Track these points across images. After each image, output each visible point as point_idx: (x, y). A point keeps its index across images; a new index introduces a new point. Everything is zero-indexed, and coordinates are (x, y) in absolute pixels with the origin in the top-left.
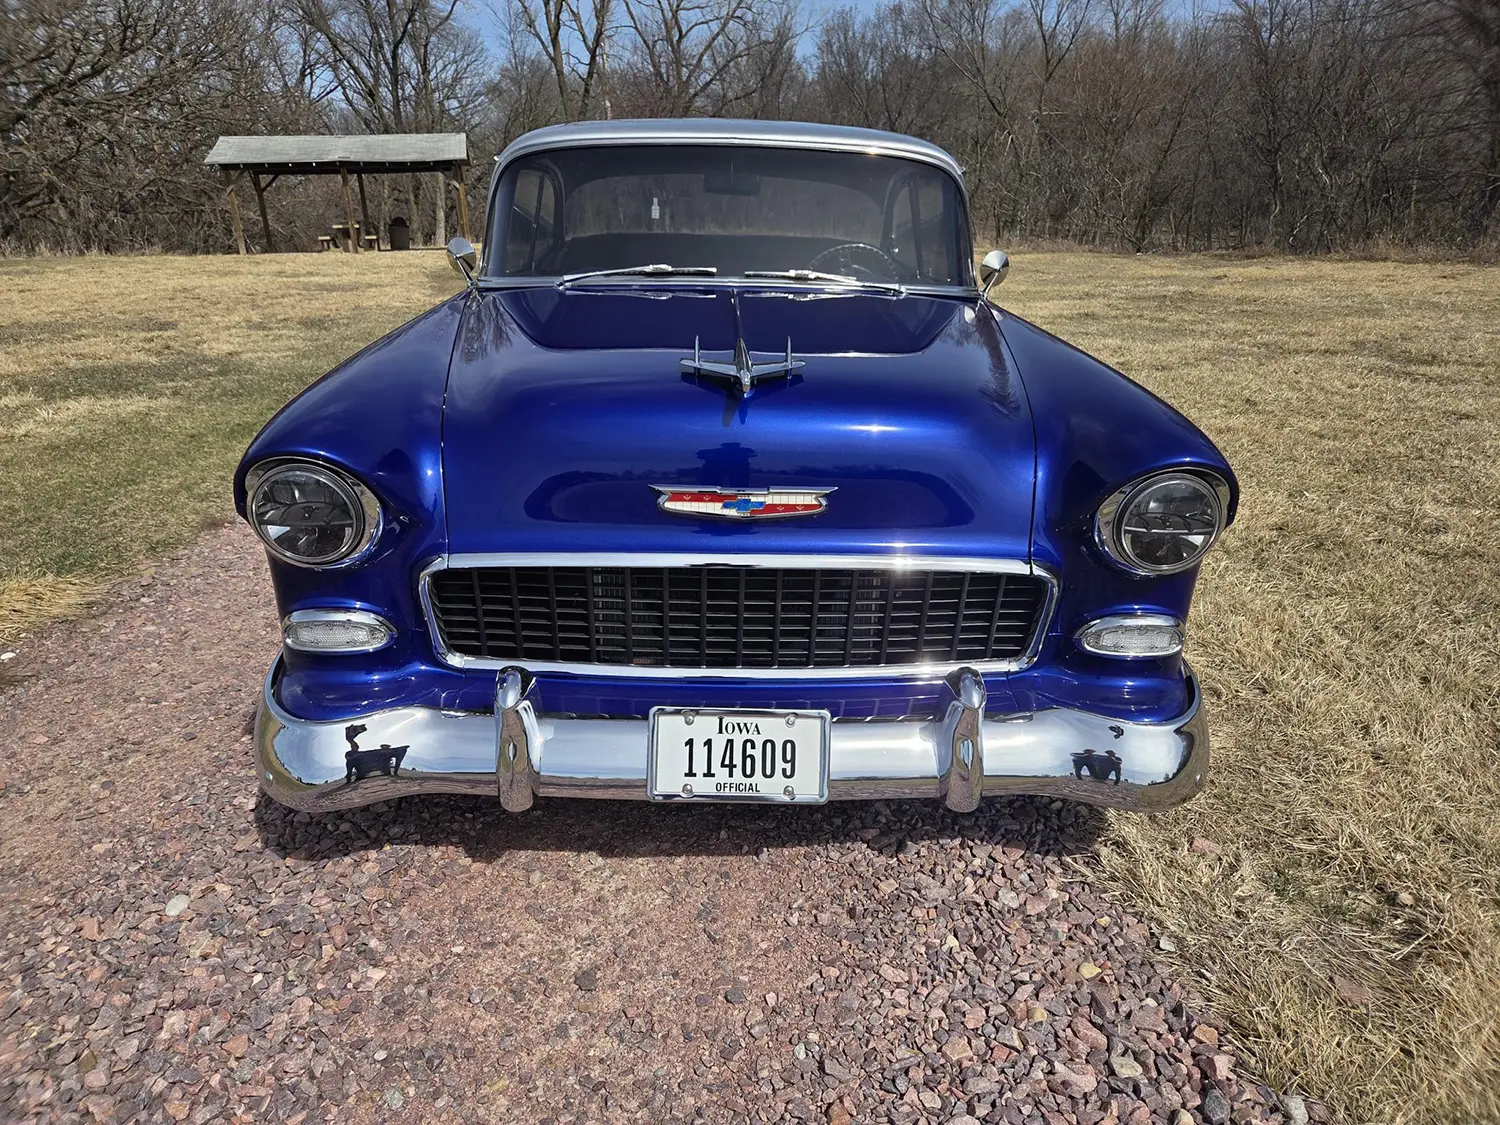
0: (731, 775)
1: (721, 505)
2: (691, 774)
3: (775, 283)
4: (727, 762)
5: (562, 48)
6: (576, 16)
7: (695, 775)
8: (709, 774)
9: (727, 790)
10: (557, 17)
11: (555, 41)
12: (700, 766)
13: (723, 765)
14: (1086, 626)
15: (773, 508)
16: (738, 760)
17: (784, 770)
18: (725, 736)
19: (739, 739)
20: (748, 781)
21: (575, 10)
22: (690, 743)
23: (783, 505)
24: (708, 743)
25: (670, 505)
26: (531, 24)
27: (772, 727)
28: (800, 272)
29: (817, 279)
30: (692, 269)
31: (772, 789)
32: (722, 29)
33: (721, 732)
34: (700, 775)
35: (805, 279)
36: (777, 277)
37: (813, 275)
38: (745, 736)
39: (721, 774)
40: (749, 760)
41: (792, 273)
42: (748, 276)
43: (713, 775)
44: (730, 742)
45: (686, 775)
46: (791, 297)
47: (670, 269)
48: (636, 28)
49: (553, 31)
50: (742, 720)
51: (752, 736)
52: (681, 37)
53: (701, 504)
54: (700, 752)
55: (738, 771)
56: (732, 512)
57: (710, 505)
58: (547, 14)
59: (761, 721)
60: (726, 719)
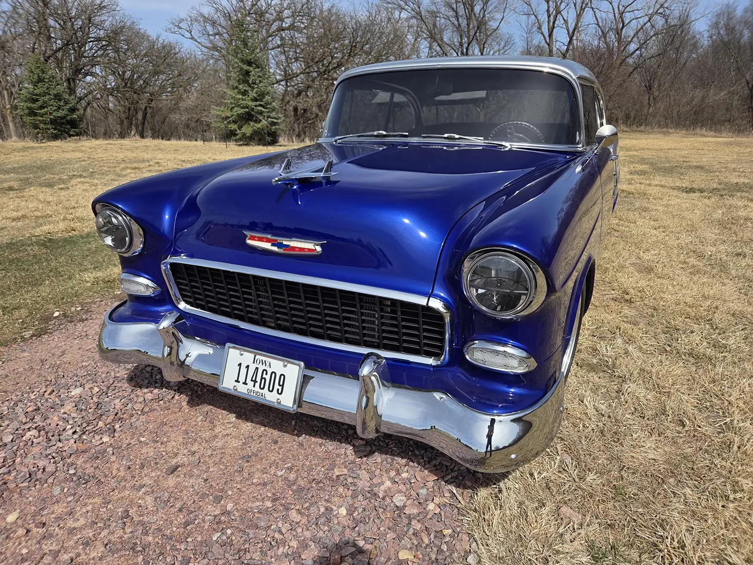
0: (254, 386)
1: (270, 244)
2: (237, 381)
3: (438, 141)
4: (254, 379)
5: (554, 37)
6: (566, 22)
7: (239, 382)
8: (245, 383)
9: (252, 393)
10: (554, 23)
11: (550, 35)
12: (242, 379)
13: (252, 380)
14: (472, 343)
15: (293, 248)
16: (258, 379)
17: (278, 390)
18: (256, 365)
19: (261, 368)
20: (262, 391)
21: (566, 19)
22: (240, 365)
23: (298, 248)
24: (248, 367)
25: (249, 242)
26: (540, 28)
27: (276, 365)
28: (449, 135)
29: (459, 139)
30: (396, 133)
31: (271, 398)
32: (649, 21)
33: (254, 363)
34: (241, 382)
35: (455, 139)
36: (439, 137)
37: (457, 136)
38: (264, 367)
39: (250, 384)
40: (263, 380)
41: (446, 135)
42: (424, 137)
43: (247, 384)
44: (257, 368)
45: (236, 381)
46: (445, 148)
47: (384, 133)
48: (598, 24)
49: (551, 30)
50: (264, 359)
51: (268, 369)
52: (623, 27)
53: (263, 243)
54: (243, 370)
55: (257, 385)
56: (275, 249)
57: (267, 244)
58: (549, 22)
59: (273, 362)
60: (257, 357)
